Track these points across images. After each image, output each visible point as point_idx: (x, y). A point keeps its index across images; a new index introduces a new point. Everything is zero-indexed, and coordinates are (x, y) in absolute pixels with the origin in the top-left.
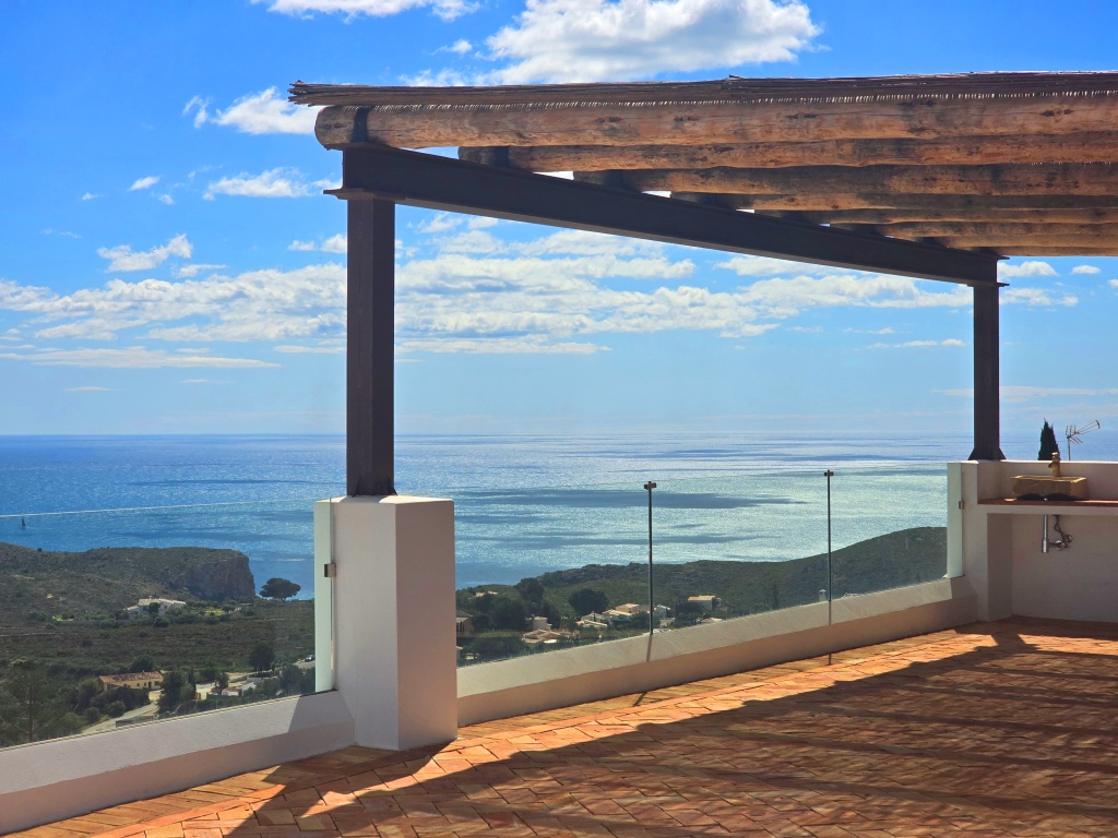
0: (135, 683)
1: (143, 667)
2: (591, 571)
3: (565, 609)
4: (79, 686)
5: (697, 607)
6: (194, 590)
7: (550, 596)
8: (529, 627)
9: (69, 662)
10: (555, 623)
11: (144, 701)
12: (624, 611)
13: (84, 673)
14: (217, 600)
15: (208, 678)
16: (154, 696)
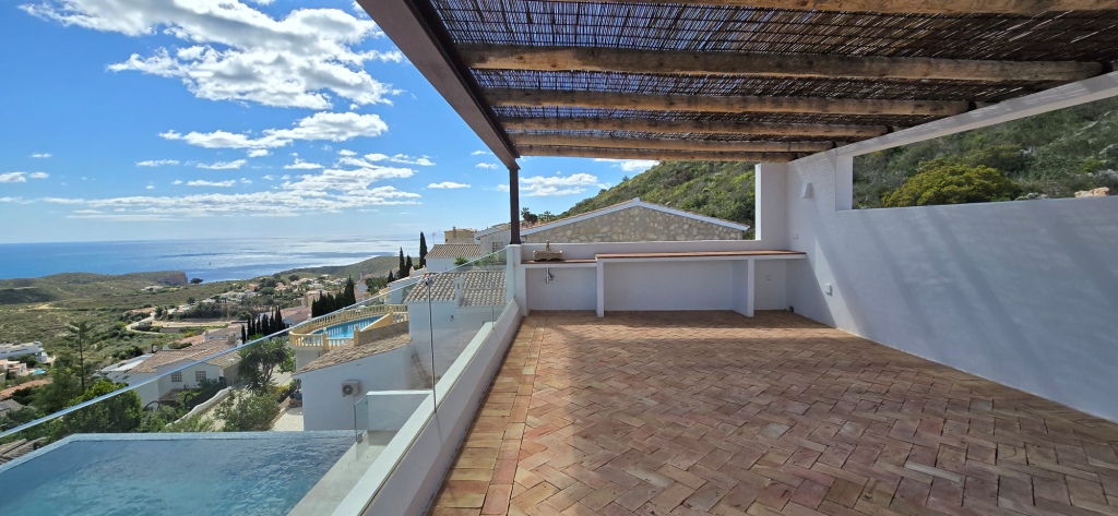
0: (145, 311)
1: (149, 306)
2: (294, 271)
4: (124, 314)
5: (324, 278)
6: (167, 283)
7: (282, 278)
8: (275, 286)
9: (120, 307)
10: (284, 284)
11: (148, 315)
12: (304, 280)
13: (125, 310)
14: (175, 285)
15: (173, 307)
16: (153, 314)
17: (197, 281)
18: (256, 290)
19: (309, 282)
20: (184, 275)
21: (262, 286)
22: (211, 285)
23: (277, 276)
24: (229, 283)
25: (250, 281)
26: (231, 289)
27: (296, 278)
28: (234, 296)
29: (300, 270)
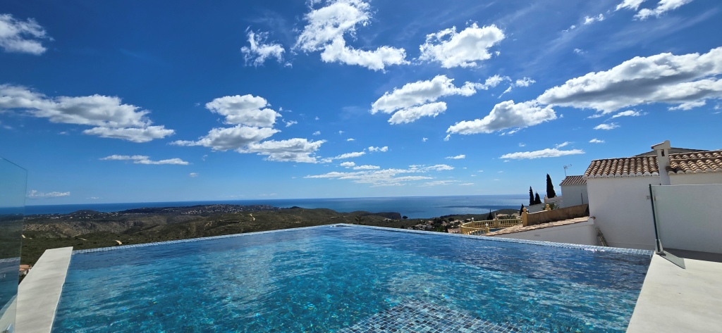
2: (451, 216)
3: (448, 220)
10: (446, 222)
12: (457, 221)
17: (405, 217)
18: (432, 224)
19: (459, 223)
20: (399, 214)
21: (435, 222)
22: (411, 220)
23: (442, 217)
24: (419, 220)
25: (429, 220)
26: (420, 223)
27: (453, 220)
28: (422, 227)
29: (454, 215)
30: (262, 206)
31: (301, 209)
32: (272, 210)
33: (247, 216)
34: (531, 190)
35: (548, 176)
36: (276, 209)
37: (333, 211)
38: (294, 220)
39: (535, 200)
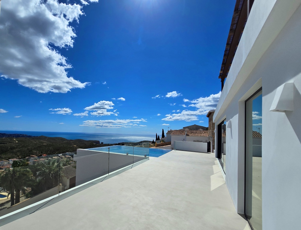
17: (102, 143)
30: (21, 135)
31: (46, 137)
32: (27, 137)
33: (12, 140)
34: (156, 134)
35: (163, 130)
36: (30, 136)
37: (64, 139)
38: (42, 143)
39: (158, 139)
